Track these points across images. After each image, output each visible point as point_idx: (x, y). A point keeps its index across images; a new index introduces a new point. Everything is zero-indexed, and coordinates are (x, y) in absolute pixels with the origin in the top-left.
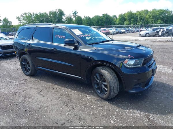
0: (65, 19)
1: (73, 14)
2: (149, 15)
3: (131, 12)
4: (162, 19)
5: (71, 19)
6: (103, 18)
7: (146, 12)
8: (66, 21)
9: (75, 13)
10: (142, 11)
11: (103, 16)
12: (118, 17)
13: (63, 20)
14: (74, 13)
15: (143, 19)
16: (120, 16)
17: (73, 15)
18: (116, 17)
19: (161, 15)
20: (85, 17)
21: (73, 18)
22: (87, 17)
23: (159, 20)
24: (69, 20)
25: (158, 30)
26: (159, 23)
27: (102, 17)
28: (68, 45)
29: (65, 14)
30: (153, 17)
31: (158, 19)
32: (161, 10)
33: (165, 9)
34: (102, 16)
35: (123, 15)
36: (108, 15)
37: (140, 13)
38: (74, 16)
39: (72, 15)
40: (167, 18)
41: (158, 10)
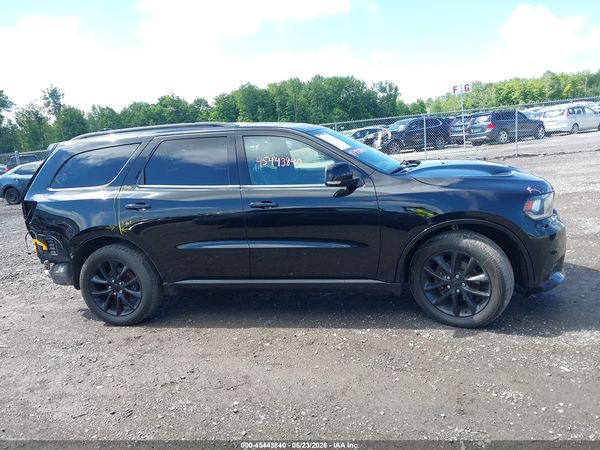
0: (14, 122)
1: (46, 101)
2: (305, 96)
3: (251, 87)
4: (344, 106)
5: (40, 120)
6: (162, 111)
7: (296, 85)
8: (20, 128)
9: (54, 95)
10: (284, 83)
11: (160, 103)
12: (211, 103)
13: (5, 123)
14: (48, 96)
15: (292, 108)
16: (219, 101)
17: (47, 105)
18: (207, 106)
19: (338, 92)
20: (94, 108)
21: (45, 115)
22: (102, 110)
23: (337, 110)
24: (29, 122)
25: (371, 136)
26: (337, 117)
27: (159, 108)
28: (339, 182)
29: (12, 103)
30: (319, 100)
31: (331, 107)
32: (335, 79)
33: (345, 76)
34: (156, 102)
35: (228, 98)
36: (179, 100)
37: (281, 90)
38: (50, 108)
39: (40, 103)
40: (355, 100)
41: (329, 79)
